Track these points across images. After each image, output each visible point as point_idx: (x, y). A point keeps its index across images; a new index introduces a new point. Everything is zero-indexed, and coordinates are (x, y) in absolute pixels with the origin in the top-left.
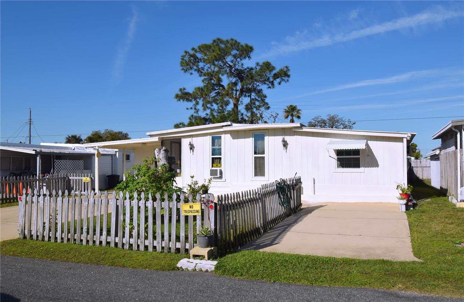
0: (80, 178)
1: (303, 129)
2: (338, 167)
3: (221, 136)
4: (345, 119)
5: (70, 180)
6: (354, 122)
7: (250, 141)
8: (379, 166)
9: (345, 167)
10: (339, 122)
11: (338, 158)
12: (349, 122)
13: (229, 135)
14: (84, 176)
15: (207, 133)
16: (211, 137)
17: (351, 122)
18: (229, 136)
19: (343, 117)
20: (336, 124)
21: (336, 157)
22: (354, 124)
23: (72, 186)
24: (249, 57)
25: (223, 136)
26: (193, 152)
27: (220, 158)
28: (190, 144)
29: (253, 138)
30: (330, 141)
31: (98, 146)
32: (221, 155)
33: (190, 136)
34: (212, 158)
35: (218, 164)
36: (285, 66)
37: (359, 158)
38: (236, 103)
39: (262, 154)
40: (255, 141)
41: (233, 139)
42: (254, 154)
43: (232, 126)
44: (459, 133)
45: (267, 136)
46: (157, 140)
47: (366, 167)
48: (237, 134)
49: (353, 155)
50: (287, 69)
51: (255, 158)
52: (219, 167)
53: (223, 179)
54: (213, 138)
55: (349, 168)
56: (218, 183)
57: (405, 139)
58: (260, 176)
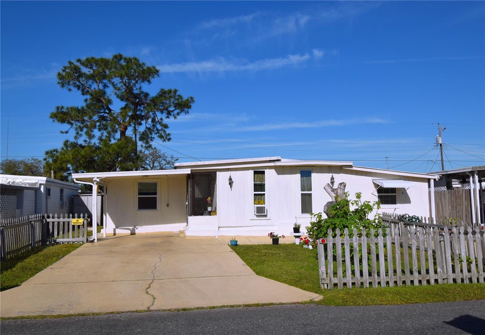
0: (66, 220)
1: (352, 168)
3: (264, 171)
4: (168, 155)
5: (49, 222)
6: (176, 158)
7: (297, 177)
8: (411, 202)
9: (385, 204)
10: (161, 157)
11: (378, 196)
12: (172, 158)
14: (73, 217)
15: (249, 167)
16: (253, 171)
17: (173, 158)
18: (273, 171)
19: (166, 153)
20: (158, 159)
21: (377, 194)
22: (177, 160)
23: (51, 231)
24: (149, 81)
25: (267, 171)
26: (231, 187)
27: (264, 194)
28: (230, 179)
29: (300, 175)
30: (372, 179)
31: (98, 178)
32: (264, 191)
33: (228, 170)
34: (254, 194)
35: (259, 201)
36: (190, 97)
37: (396, 195)
38: (124, 130)
39: (309, 191)
40: (301, 177)
41: (278, 174)
42: (301, 191)
43: (281, 161)
44: (472, 177)
45: (314, 173)
46: (190, 173)
47: (401, 204)
48: (282, 170)
49: (391, 193)
50: (192, 100)
51: (302, 194)
52: (262, 204)
53: (267, 217)
54: (255, 173)
55: (387, 205)
56: (262, 221)
57: (433, 180)
58: (306, 213)
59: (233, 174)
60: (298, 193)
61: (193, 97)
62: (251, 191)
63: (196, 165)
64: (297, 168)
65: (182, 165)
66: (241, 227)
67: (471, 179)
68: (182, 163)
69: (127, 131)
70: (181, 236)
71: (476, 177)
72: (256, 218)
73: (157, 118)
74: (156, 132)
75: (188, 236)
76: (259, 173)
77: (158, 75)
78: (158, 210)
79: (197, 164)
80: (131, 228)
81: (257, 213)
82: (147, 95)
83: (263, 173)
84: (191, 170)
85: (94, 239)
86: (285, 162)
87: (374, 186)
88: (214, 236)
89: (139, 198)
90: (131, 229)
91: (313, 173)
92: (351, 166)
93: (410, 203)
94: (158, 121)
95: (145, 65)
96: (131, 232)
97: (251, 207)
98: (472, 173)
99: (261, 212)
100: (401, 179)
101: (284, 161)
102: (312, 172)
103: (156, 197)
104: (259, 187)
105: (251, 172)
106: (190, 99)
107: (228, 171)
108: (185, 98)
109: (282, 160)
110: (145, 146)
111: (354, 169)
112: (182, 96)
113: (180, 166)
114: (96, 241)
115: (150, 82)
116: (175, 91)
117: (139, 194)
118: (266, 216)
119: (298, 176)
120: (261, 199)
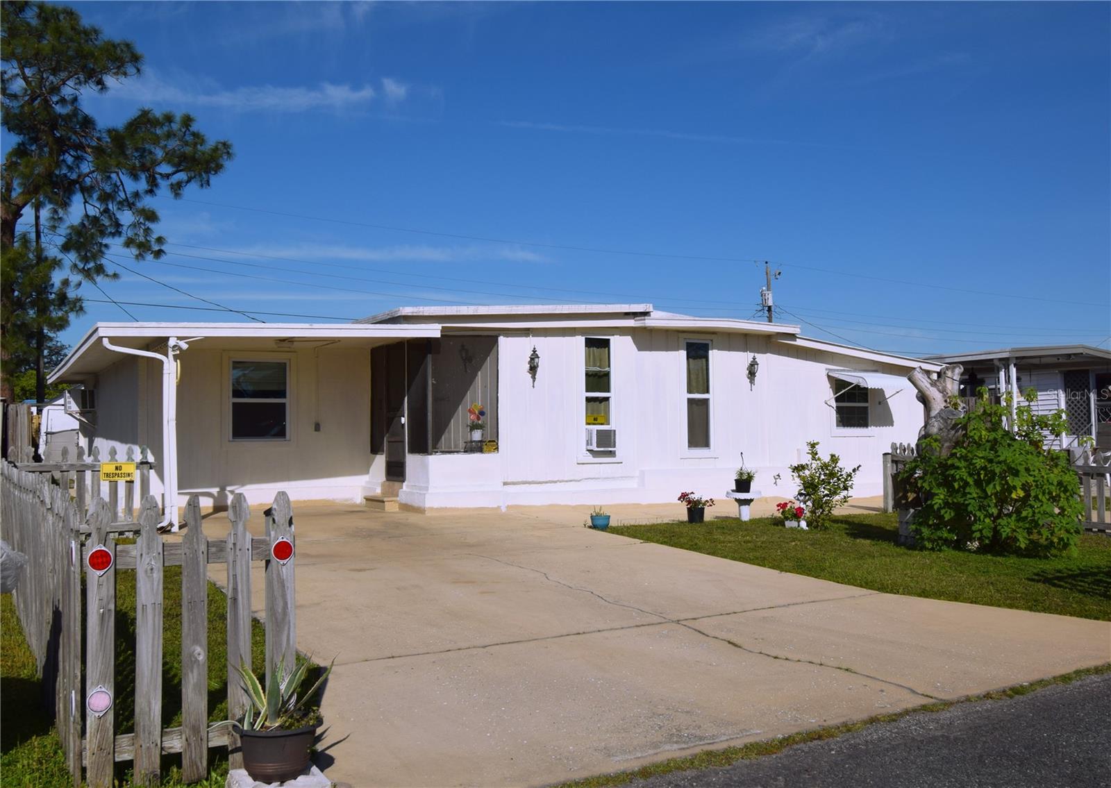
1: (796, 341)
2: (837, 426)
3: (609, 340)
7: (679, 358)
8: (894, 424)
9: (847, 426)
11: (837, 407)
13: (629, 338)
15: (575, 328)
16: (584, 338)
21: (834, 404)
24: (100, 83)
25: (615, 341)
26: (534, 378)
27: (607, 399)
28: (534, 356)
29: (685, 352)
30: (826, 369)
31: (180, 338)
32: (608, 390)
33: (526, 332)
34: (587, 398)
35: (595, 416)
36: (222, 143)
37: (867, 407)
38: (10, 217)
39: (704, 393)
40: (688, 359)
41: (639, 349)
42: (688, 392)
43: (650, 316)
44: (1003, 370)
45: (715, 349)
46: (438, 335)
47: (876, 426)
48: (649, 339)
49: (859, 402)
50: (225, 151)
51: (690, 401)
52: (602, 424)
53: (615, 457)
54: (590, 343)
55: (852, 428)
56: (603, 467)
57: (936, 374)
58: (694, 447)
59: (541, 343)
60: (680, 396)
61: (229, 143)
62: (578, 391)
63: (455, 314)
64: (680, 335)
65: (421, 314)
66: (555, 482)
67: (1002, 374)
68: (421, 309)
69: (19, 220)
70: (390, 511)
71: (1013, 371)
72: (590, 458)
73: (125, 191)
74: (113, 231)
75: (432, 509)
76: (597, 345)
77: (138, 70)
78: (290, 440)
79: (458, 314)
80: (215, 491)
81: (598, 447)
82: (88, 122)
83: (606, 344)
84: (442, 327)
85: (171, 525)
86: (659, 319)
87: (829, 386)
88: (496, 506)
89: (234, 404)
90: (216, 494)
91: (712, 349)
92: (793, 336)
93: (892, 425)
94: (127, 199)
95: (100, 36)
96: (214, 503)
97: (579, 430)
98: (1005, 362)
99: (605, 444)
100: (876, 371)
101: (657, 317)
102: (710, 345)
103: (284, 405)
104: (598, 380)
105: (580, 340)
106: (220, 146)
107: (527, 335)
108: (211, 141)
109: (655, 314)
110: (84, 268)
111: (799, 342)
112: (205, 138)
113: (415, 314)
114: (175, 529)
115: (105, 88)
116: (187, 120)
117: (237, 393)
118: (612, 454)
119: (682, 354)
120: (599, 412)
